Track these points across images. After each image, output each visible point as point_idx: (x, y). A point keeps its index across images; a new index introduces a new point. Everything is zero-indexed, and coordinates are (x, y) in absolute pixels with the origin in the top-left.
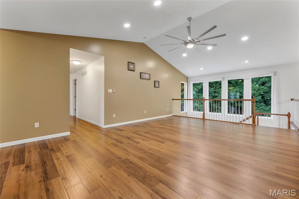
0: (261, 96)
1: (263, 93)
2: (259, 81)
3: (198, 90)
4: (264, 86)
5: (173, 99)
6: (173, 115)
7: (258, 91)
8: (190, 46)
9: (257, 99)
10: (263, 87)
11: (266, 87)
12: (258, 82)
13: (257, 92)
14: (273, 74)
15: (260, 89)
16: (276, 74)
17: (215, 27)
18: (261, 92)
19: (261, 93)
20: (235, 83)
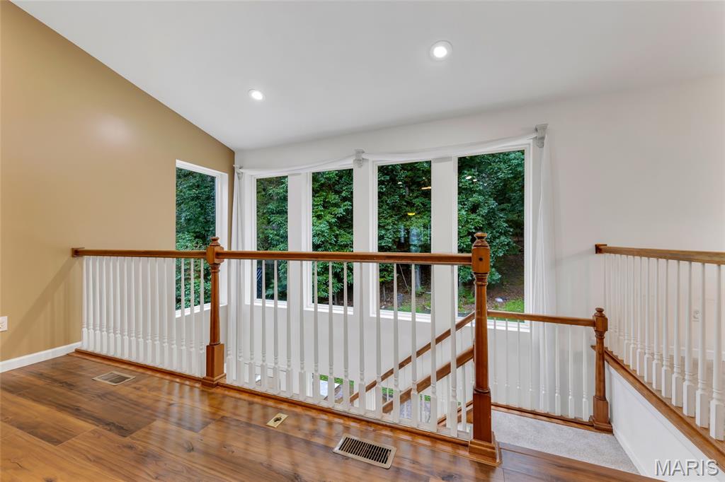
0: (470, 237)
1: (474, 231)
2: (466, 203)
3: (333, 220)
4: (476, 213)
5: (77, 253)
6: (78, 351)
7: (465, 226)
9: (463, 243)
10: (473, 216)
11: (479, 215)
12: (465, 205)
13: (462, 226)
14: (534, 135)
15: (469, 221)
16: (543, 138)
18: (470, 226)
19: (471, 229)
20: (420, 205)
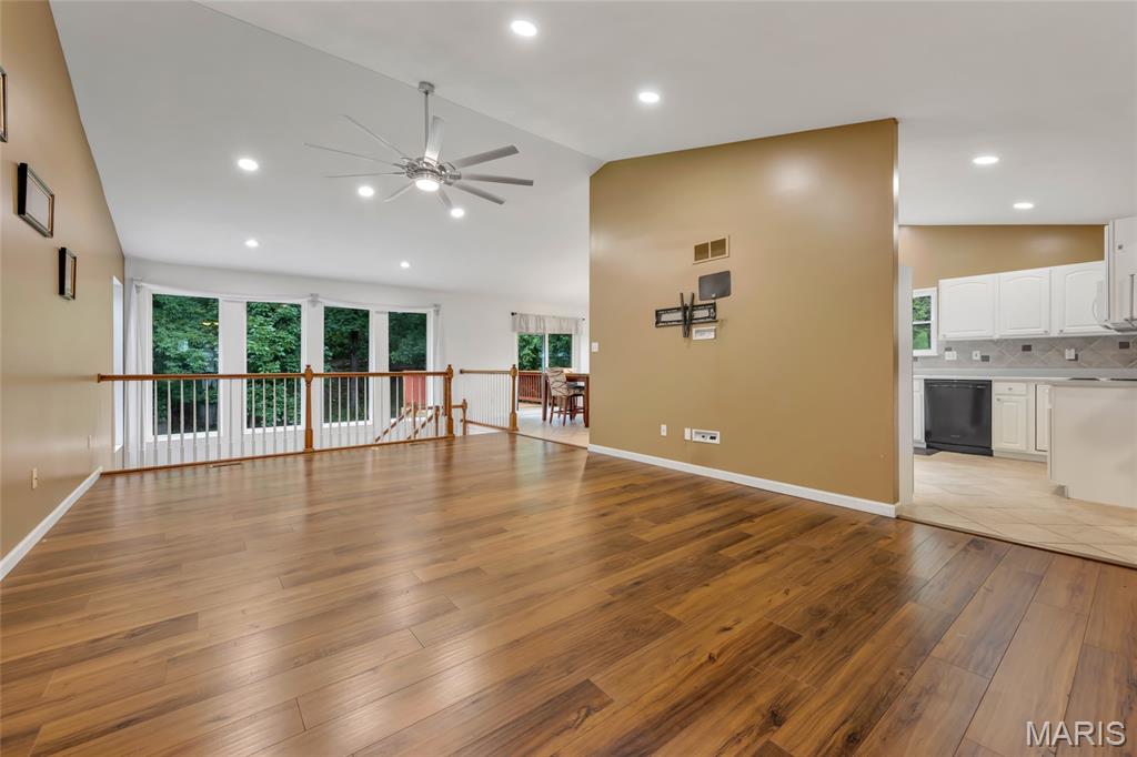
1: (283, 354)
5: (103, 379)
6: (103, 475)
8: (428, 185)
10: (283, 334)
17: (530, 183)
